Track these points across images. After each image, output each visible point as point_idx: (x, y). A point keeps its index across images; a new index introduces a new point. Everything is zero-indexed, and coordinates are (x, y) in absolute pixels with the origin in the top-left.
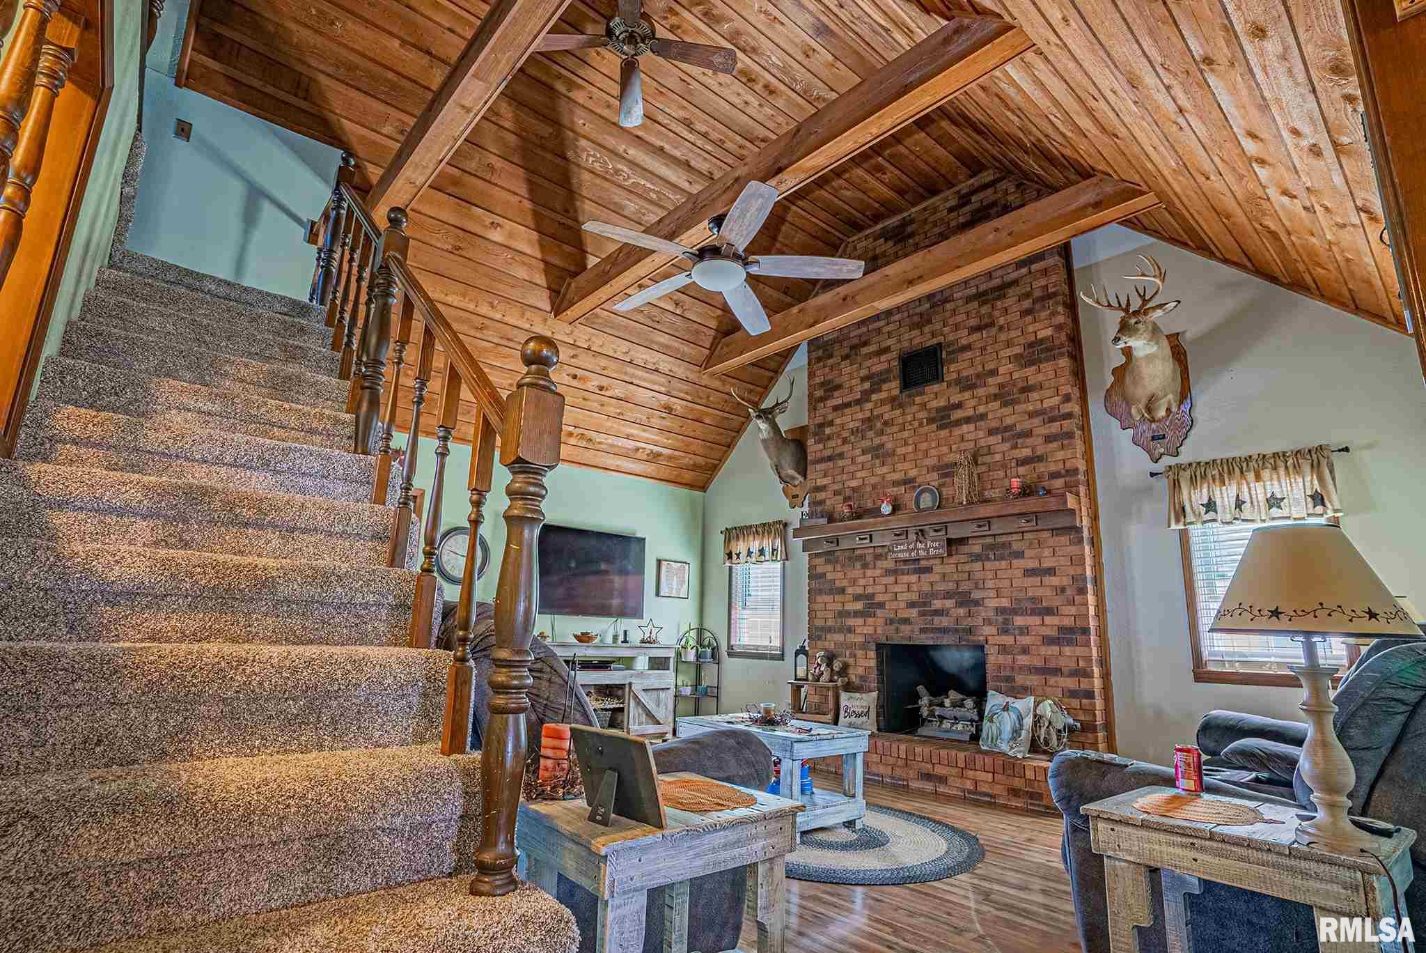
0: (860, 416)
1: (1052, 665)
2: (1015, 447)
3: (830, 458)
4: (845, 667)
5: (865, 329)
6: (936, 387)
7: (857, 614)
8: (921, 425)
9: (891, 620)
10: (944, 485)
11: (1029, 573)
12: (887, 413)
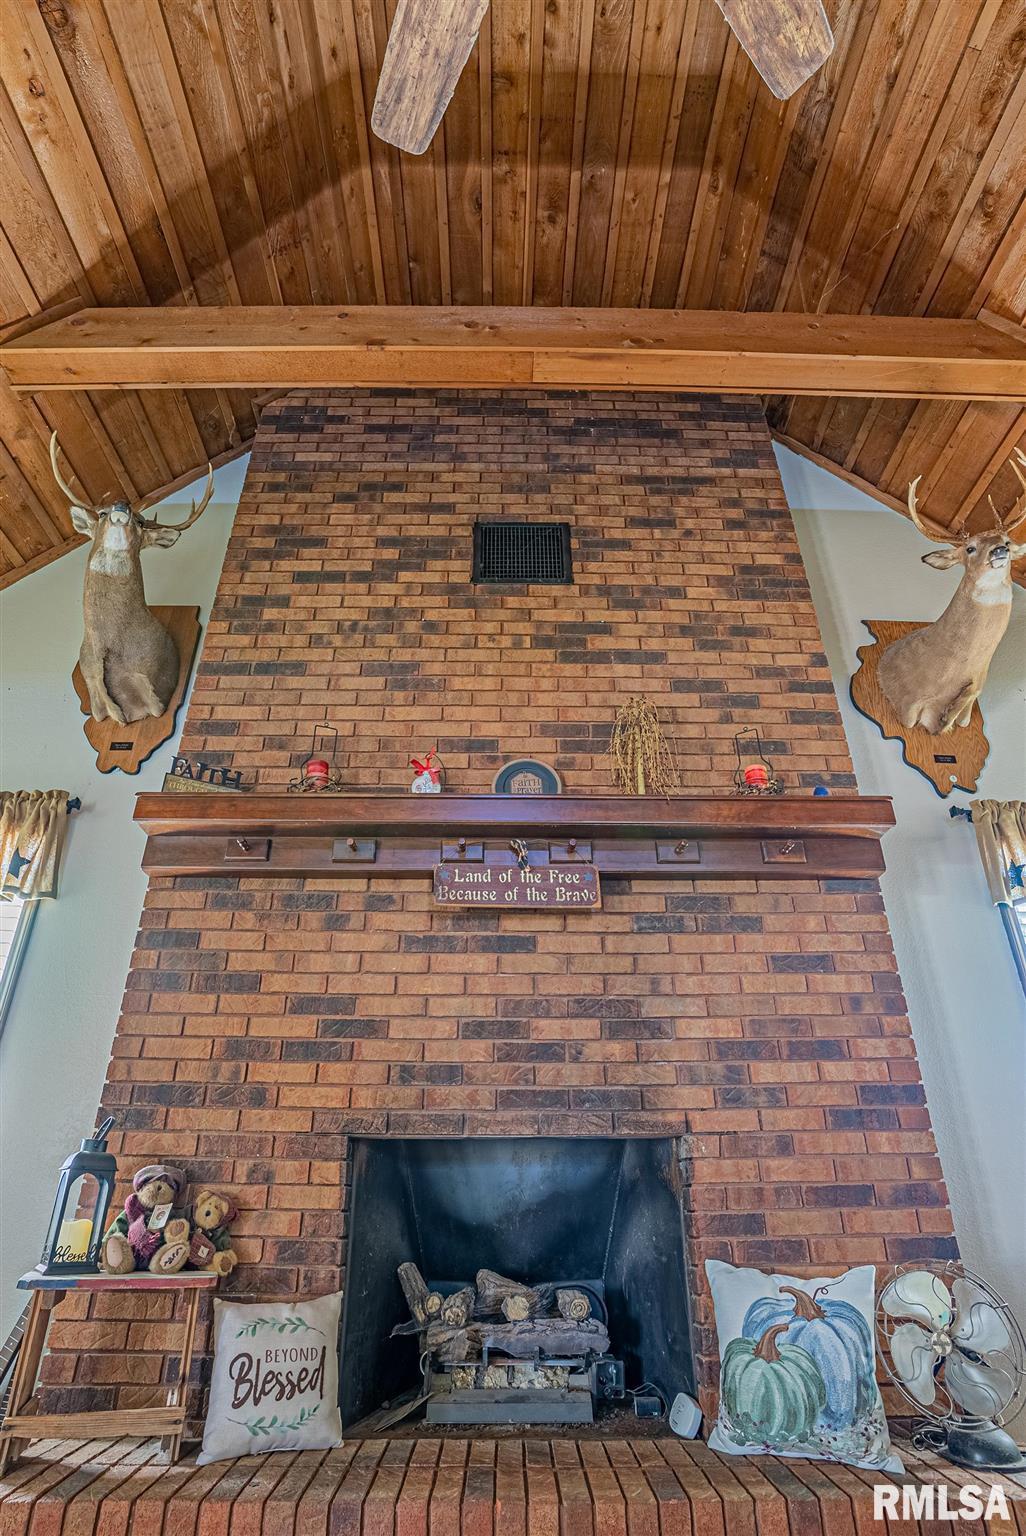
0: (367, 601)
1: (856, 1179)
2: (727, 719)
3: (264, 668)
4: (236, 1213)
5: (400, 466)
6: (557, 590)
7: (294, 1050)
8: (517, 645)
9: (404, 1069)
10: (569, 765)
11: (782, 964)
12: (436, 608)
